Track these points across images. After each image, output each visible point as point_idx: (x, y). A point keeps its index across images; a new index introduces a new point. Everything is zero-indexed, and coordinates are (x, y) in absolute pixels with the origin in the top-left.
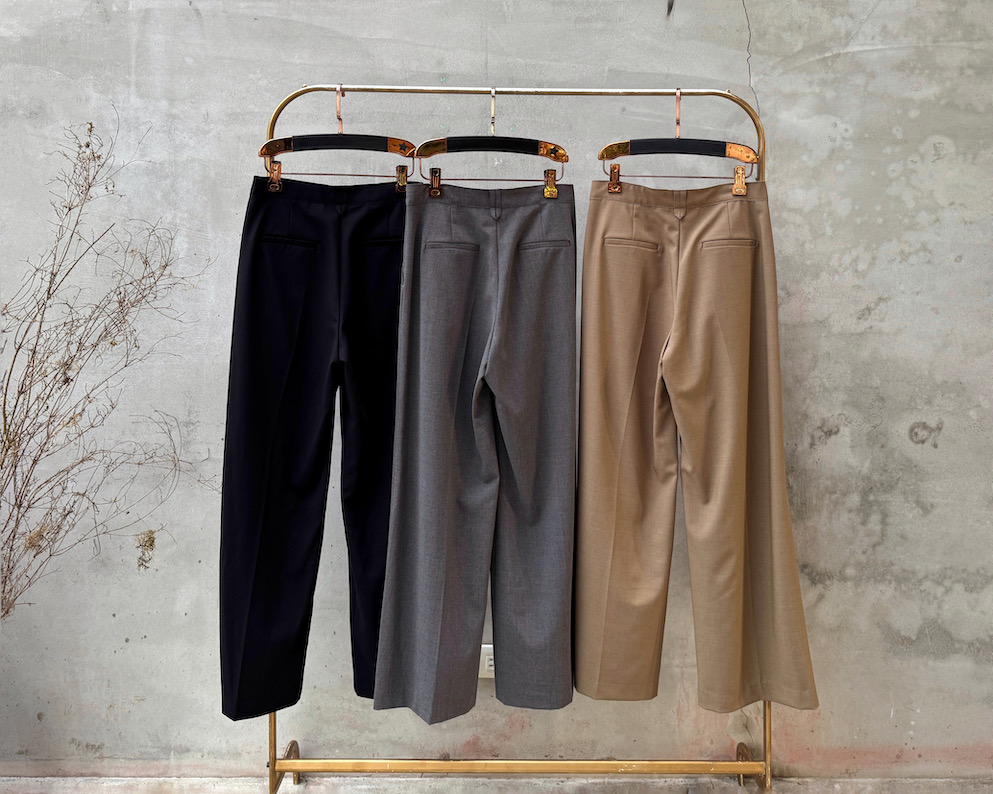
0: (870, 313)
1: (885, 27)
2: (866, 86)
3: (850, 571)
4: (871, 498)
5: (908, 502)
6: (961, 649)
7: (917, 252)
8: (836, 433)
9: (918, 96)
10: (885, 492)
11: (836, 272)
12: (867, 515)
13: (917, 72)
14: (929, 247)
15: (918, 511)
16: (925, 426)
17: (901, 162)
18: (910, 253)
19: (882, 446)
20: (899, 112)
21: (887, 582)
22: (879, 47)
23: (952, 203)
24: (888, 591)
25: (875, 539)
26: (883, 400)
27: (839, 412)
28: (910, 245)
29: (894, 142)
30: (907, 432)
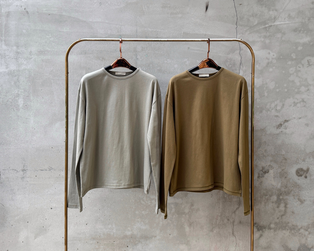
0: (281, 126)
1: (289, 15)
2: (281, 38)
3: (272, 226)
4: (281, 197)
5: (295, 199)
7: (300, 102)
8: (268, 172)
9: (302, 41)
10: (286, 195)
11: (269, 110)
12: (279, 204)
13: (302, 32)
14: (305, 100)
15: (299, 203)
16: (302, 170)
17: (295, 67)
18: (298, 103)
19: (286, 178)
20: (294, 48)
21: (286, 230)
22: (287, 22)
24: (287, 233)
25: (282, 213)
26: (286, 160)
27: (269, 164)
28: (298, 100)
29: (292, 60)
30: (295, 172)
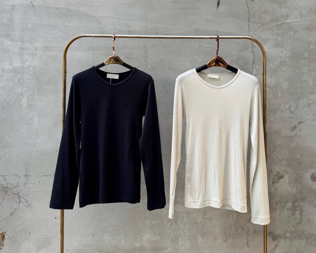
0: (296, 128)
1: (301, 12)
2: (294, 36)
3: (288, 235)
4: (296, 204)
7: (314, 103)
8: (283, 177)
10: (302, 202)
11: (283, 111)
12: (295, 211)
13: (314, 30)
17: (308, 67)
18: (311, 104)
19: (301, 183)
20: (307, 46)
21: (302, 239)
22: (299, 20)
24: (303, 243)
25: (298, 221)
26: (301, 164)
27: (284, 169)
29: (305, 59)
30: (310, 177)
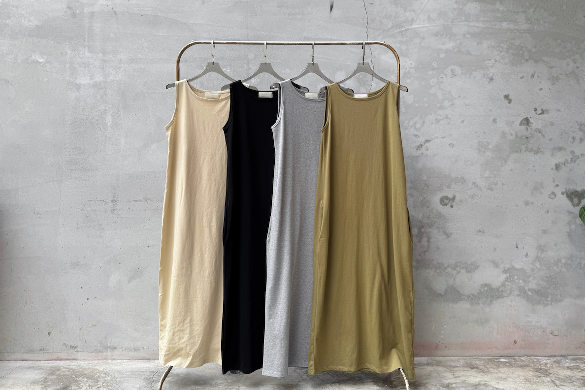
0: (422, 147)
1: (429, 16)
2: (420, 44)
4: (423, 230)
5: (440, 232)
6: (464, 299)
7: (443, 119)
9: (444, 47)
10: (429, 228)
11: (407, 129)
13: (444, 36)
14: (449, 117)
15: (444, 236)
16: (447, 198)
17: (437, 78)
19: (428, 207)
20: (436, 55)
21: (431, 269)
22: (427, 25)
23: (460, 97)
24: (431, 272)
25: (425, 249)
26: (428, 186)
28: (440, 116)
29: (433, 69)
30: (439, 200)
